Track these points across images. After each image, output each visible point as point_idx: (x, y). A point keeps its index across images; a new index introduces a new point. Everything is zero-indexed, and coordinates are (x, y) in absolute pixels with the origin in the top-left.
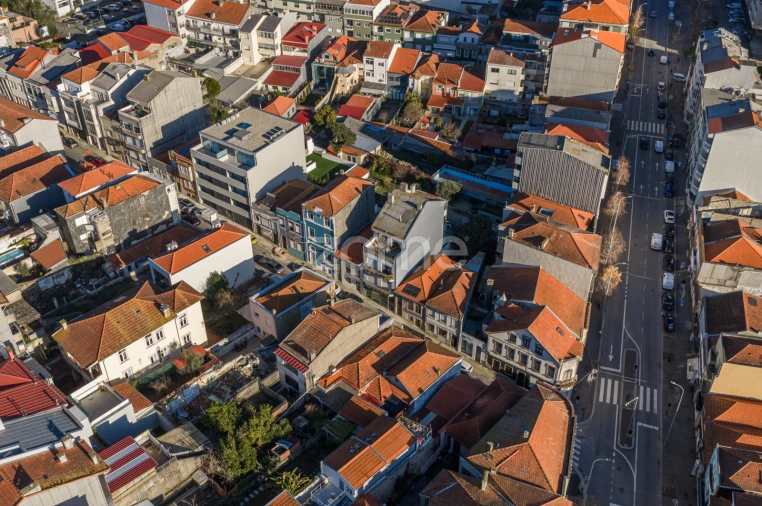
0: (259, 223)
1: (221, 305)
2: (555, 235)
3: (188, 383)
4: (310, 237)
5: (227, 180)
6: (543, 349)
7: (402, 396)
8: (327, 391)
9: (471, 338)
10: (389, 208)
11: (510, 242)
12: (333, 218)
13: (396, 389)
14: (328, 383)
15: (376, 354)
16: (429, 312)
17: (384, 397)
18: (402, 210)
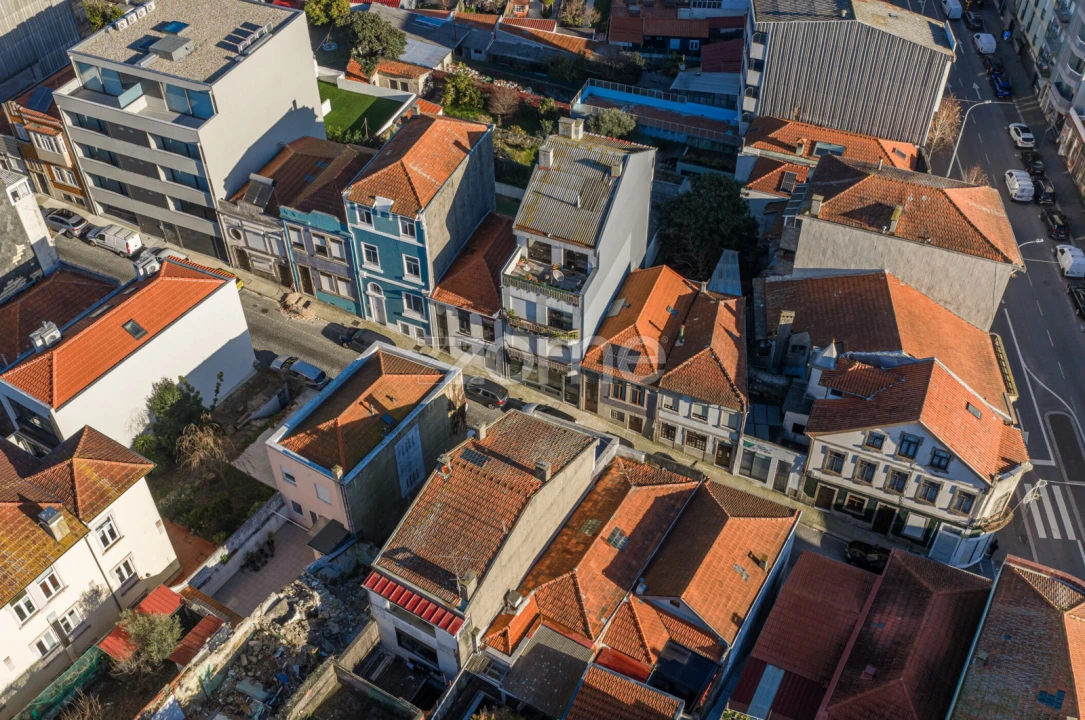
0: (241, 243)
1: (195, 463)
2: (910, 198)
3: (151, 706)
4: (368, 265)
5: (152, 153)
6: (951, 456)
7: (696, 642)
8: (511, 661)
9: (768, 446)
10: (544, 179)
11: (815, 222)
12: (422, 218)
13: (676, 625)
14: (512, 640)
15: (608, 541)
16: (667, 400)
17: (654, 650)
18: (576, 180)
